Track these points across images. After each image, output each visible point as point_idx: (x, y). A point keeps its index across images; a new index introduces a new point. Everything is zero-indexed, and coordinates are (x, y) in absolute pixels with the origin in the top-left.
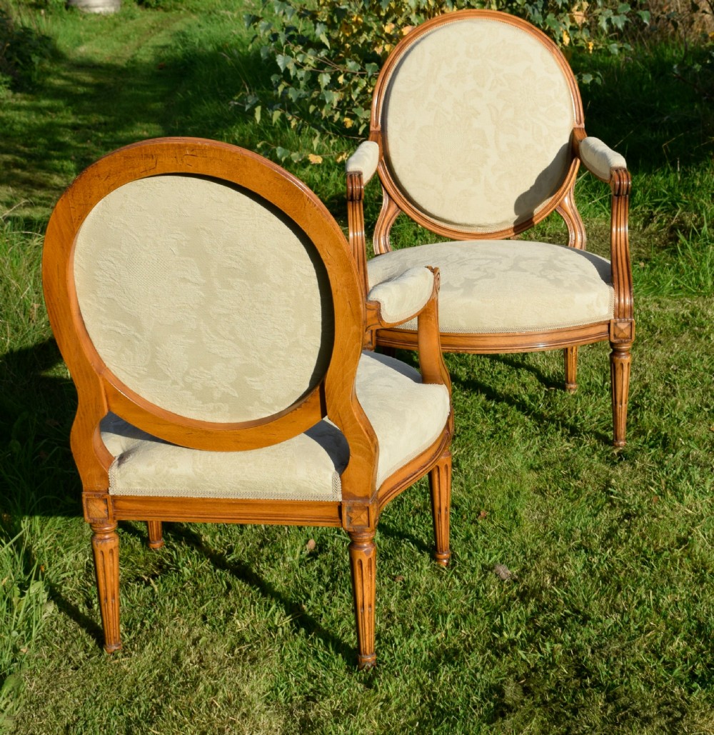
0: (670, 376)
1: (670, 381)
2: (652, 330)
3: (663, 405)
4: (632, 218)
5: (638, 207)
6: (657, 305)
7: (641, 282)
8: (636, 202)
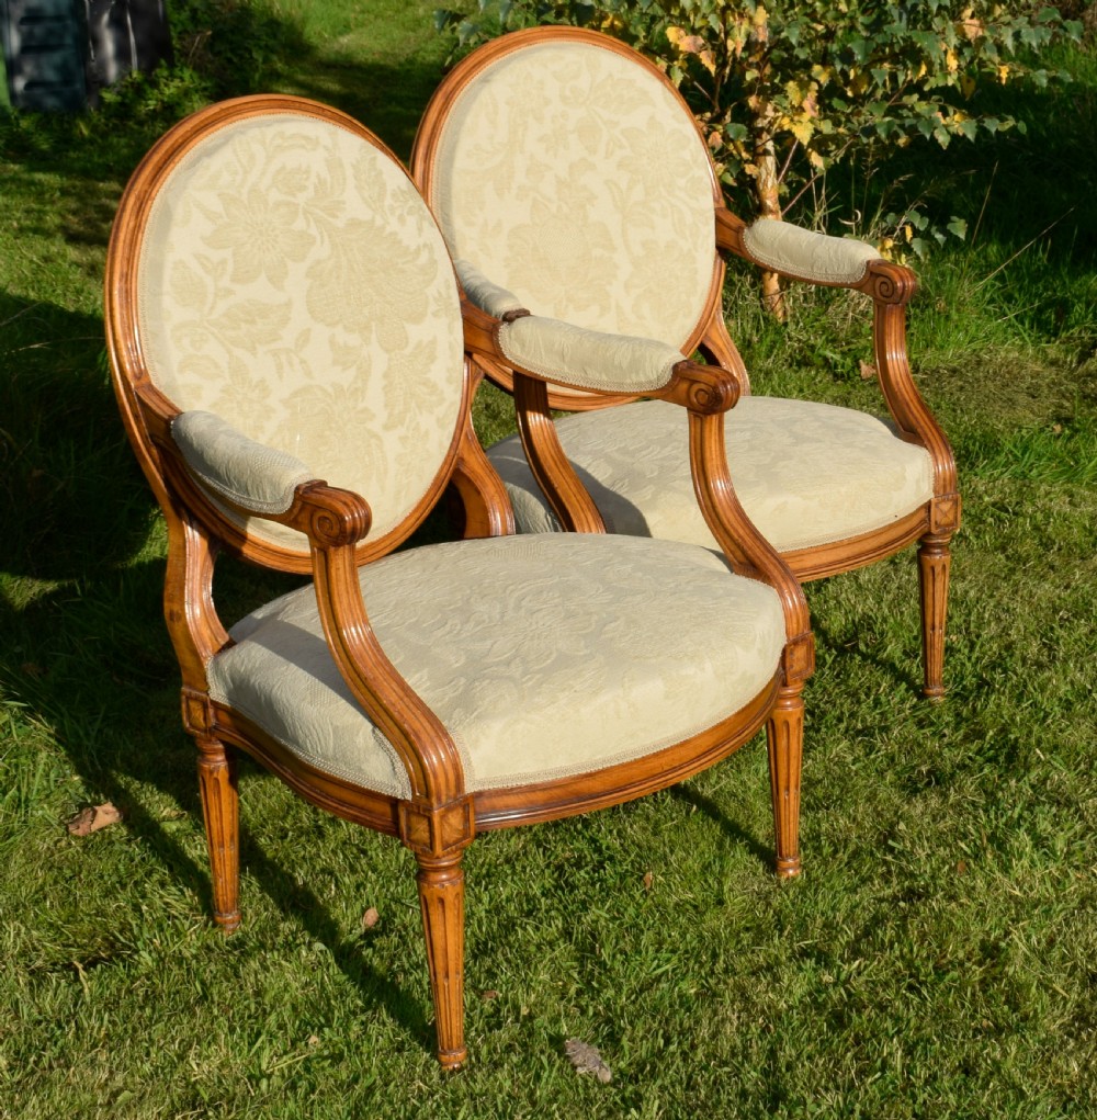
0: (1052, 629)
1: (1051, 639)
2: (1047, 544)
3: (1025, 686)
4: (1063, 347)
5: (1075, 331)
6: (1068, 500)
7: (1049, 459)
8: (1073, 322)
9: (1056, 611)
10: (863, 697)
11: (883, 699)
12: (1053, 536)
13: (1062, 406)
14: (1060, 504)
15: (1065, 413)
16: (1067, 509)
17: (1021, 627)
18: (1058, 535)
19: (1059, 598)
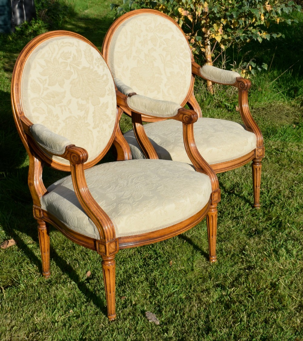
0: (292, 187)
1: (292, 190)
3: (284, 204)
4: (296, 101)
5: (300, 96)
6: (297, 147)
7: (292, 135)
8: (299, 94)
9: (294, 181)
10: (236, 207)
11: (242, 208)
12: (293, 159)
13: (295, 119)
14: (295, 149)
15: (297, 121)
16: (297, 150)
17: (283, 186)
18: (294, 158)
19: (295, 177)
